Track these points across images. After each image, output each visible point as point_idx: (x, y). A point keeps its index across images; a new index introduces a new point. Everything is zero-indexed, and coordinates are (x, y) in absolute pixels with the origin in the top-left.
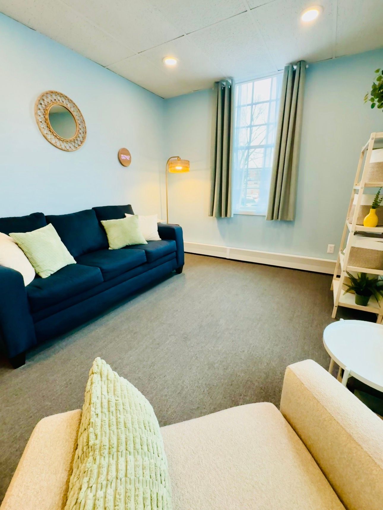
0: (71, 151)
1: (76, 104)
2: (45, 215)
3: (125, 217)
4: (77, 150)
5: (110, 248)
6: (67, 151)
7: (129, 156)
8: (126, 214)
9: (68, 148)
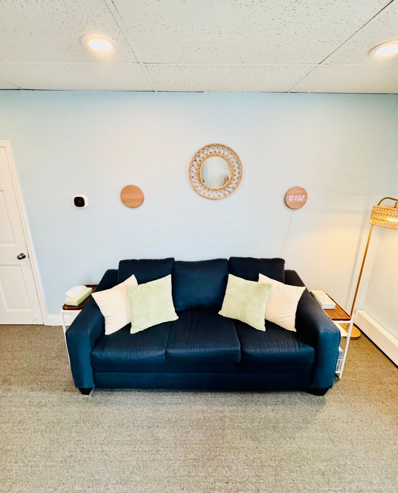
0: (218, 199)
1: (234, 150)
2: (176, 260)
3: (256, 279)
4: (226, 197)
5: (220, 313)
6: (216, 199)
7: (304, 196)
8: (261, 275)
9: (216, 196)
